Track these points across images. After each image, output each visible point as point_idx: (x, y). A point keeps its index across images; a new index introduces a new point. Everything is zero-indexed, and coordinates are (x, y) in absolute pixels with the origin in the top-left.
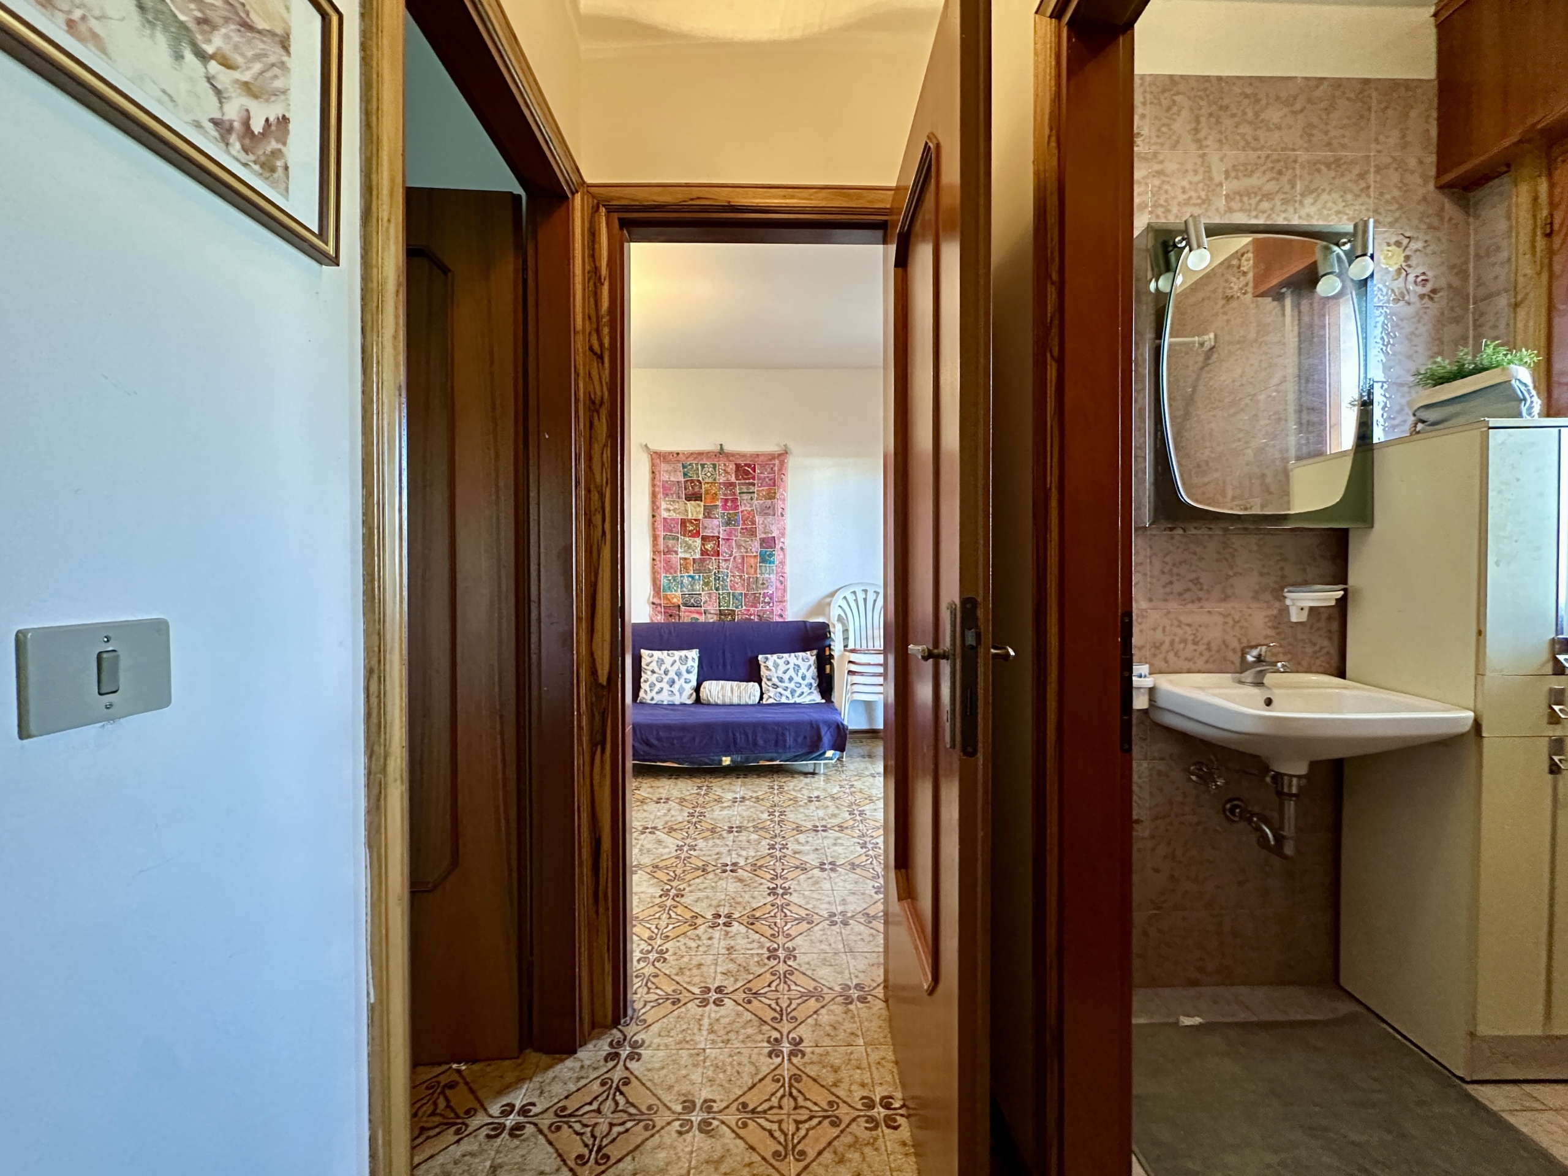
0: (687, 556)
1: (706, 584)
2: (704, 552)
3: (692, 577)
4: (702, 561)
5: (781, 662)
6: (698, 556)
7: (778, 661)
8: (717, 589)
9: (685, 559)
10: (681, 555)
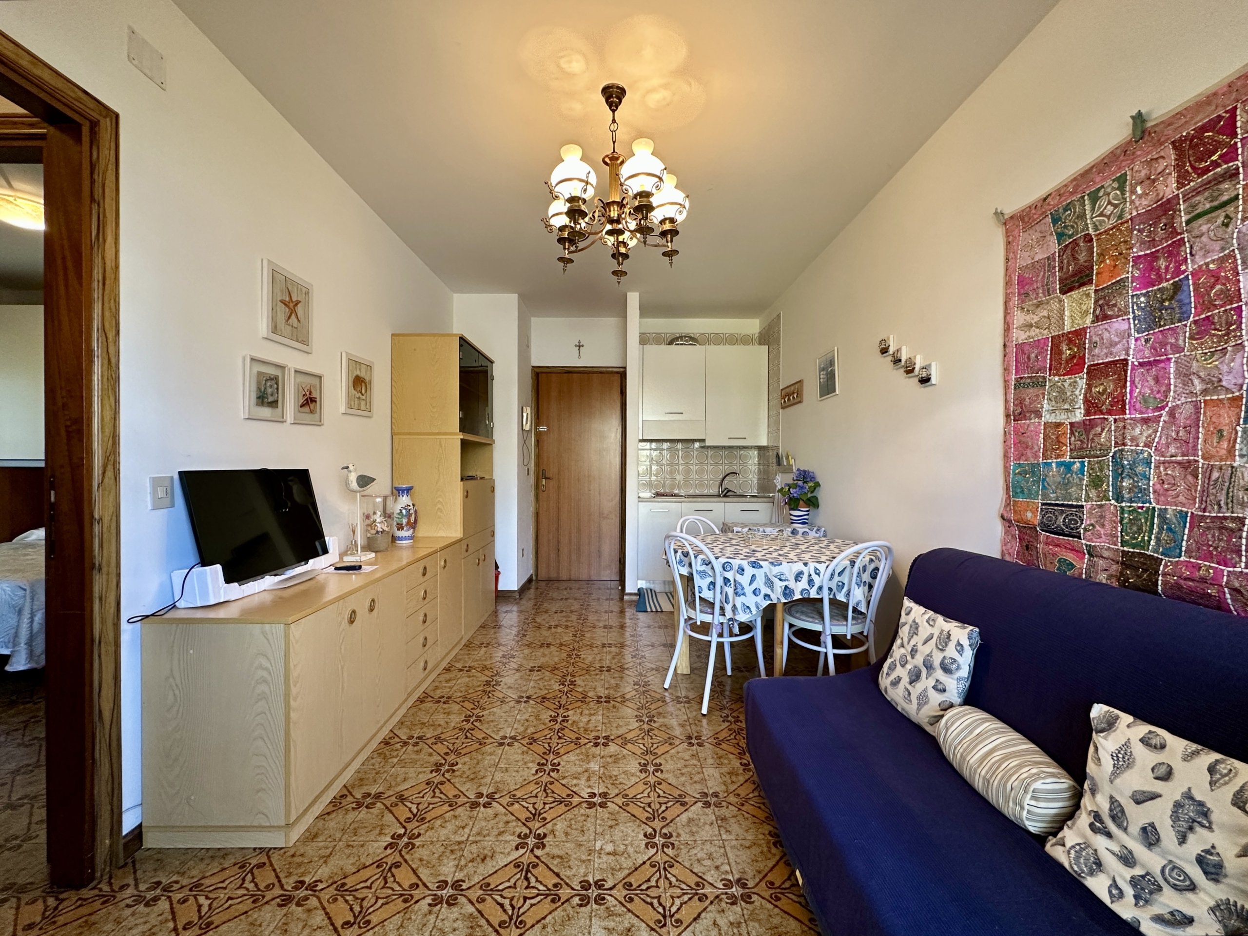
0: (1061, 417)
1: (1096, 482)
2: (1091, 406)
3: (1068, 466)
4: (1087, 426)
5: (1145, 758)
6: (1079, 415)
7: (1139, 751)
8: (1119, 498)
9: (1058, 425)
10: (1047, 417)
